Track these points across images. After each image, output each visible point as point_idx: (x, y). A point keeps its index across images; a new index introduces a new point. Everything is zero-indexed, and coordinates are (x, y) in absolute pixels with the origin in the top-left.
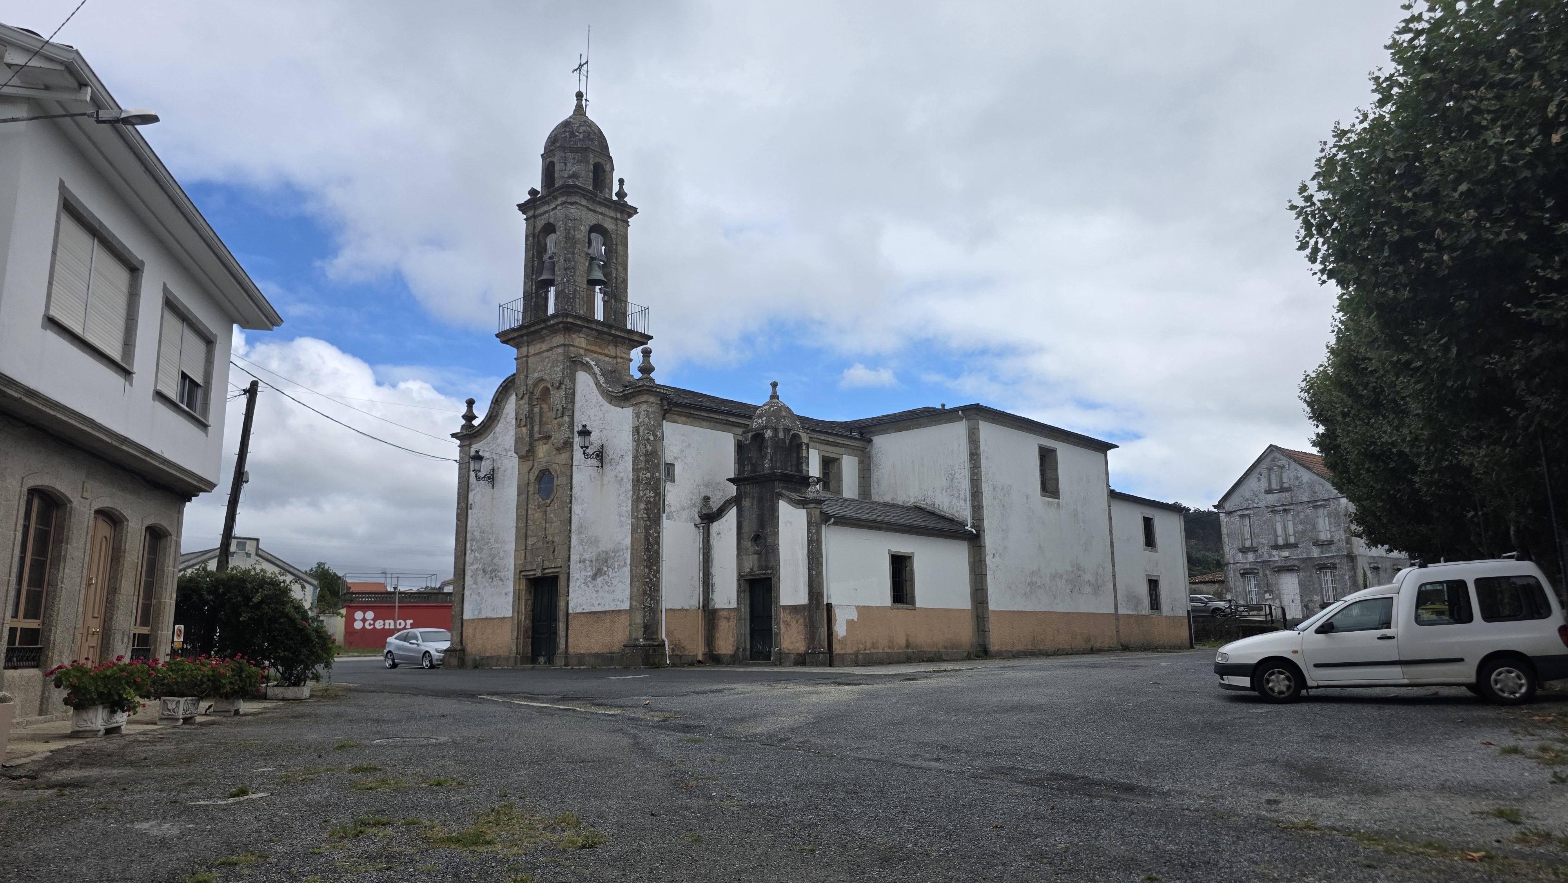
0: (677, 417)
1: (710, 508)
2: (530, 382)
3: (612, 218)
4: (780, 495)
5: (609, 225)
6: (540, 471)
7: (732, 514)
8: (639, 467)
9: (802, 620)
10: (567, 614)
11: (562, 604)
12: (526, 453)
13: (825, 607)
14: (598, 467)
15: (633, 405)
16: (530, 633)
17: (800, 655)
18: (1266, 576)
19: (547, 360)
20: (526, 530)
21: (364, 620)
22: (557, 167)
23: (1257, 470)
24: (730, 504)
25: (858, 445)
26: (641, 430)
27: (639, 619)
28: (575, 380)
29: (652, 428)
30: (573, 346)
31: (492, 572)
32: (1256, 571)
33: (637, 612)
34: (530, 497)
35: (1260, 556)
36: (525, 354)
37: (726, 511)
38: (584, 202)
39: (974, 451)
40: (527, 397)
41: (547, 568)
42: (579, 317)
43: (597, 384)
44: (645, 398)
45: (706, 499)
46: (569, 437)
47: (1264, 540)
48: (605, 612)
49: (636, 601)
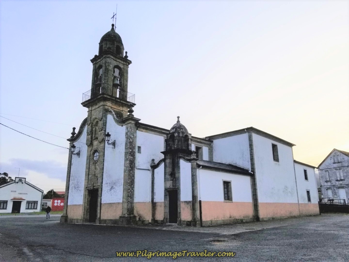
0: (142, 130)
1: (154, 163)
2: (92, 119)
3: (122, 64)
4: (180, 157)
5: (122, 66)
6: (94, 151)
7: (162, 165)
8: (127, 147)
9: (189, 207)
10: (101, 204)
11: (99, 200)
12: (90, 144)
13: (199, 202)
14: (113, 148)
15: (126, 124)
16: (89, 211)
17: (188, 222)
18: (335, 190)
19: (98, 111)
20: (89, 172)
21: (57, 203)
22: (104, 46)
23: (330, 156)
24: (162, 161)
25: (208, 143)
26: (128, 133)
27: (125, 206)
28: (107, 118)
29: (132, 133)
30: (106, 106)
31: (77, 187)
32: (331, 188)
33: (125, 203)
34: (91, 160)
35: (332, 184)
36: (91, 109)
37: (160, 164)
38: (112, 57)
39: (251, 144)
40: (91, 125)
41: (95, 186)
42: (109, 95)
43: (114, 118)
44: (130, 121)
45: (153, 160)
46: (104, 138)
47: (333, 178)
48: (114, 203)
49: (125, 199)
